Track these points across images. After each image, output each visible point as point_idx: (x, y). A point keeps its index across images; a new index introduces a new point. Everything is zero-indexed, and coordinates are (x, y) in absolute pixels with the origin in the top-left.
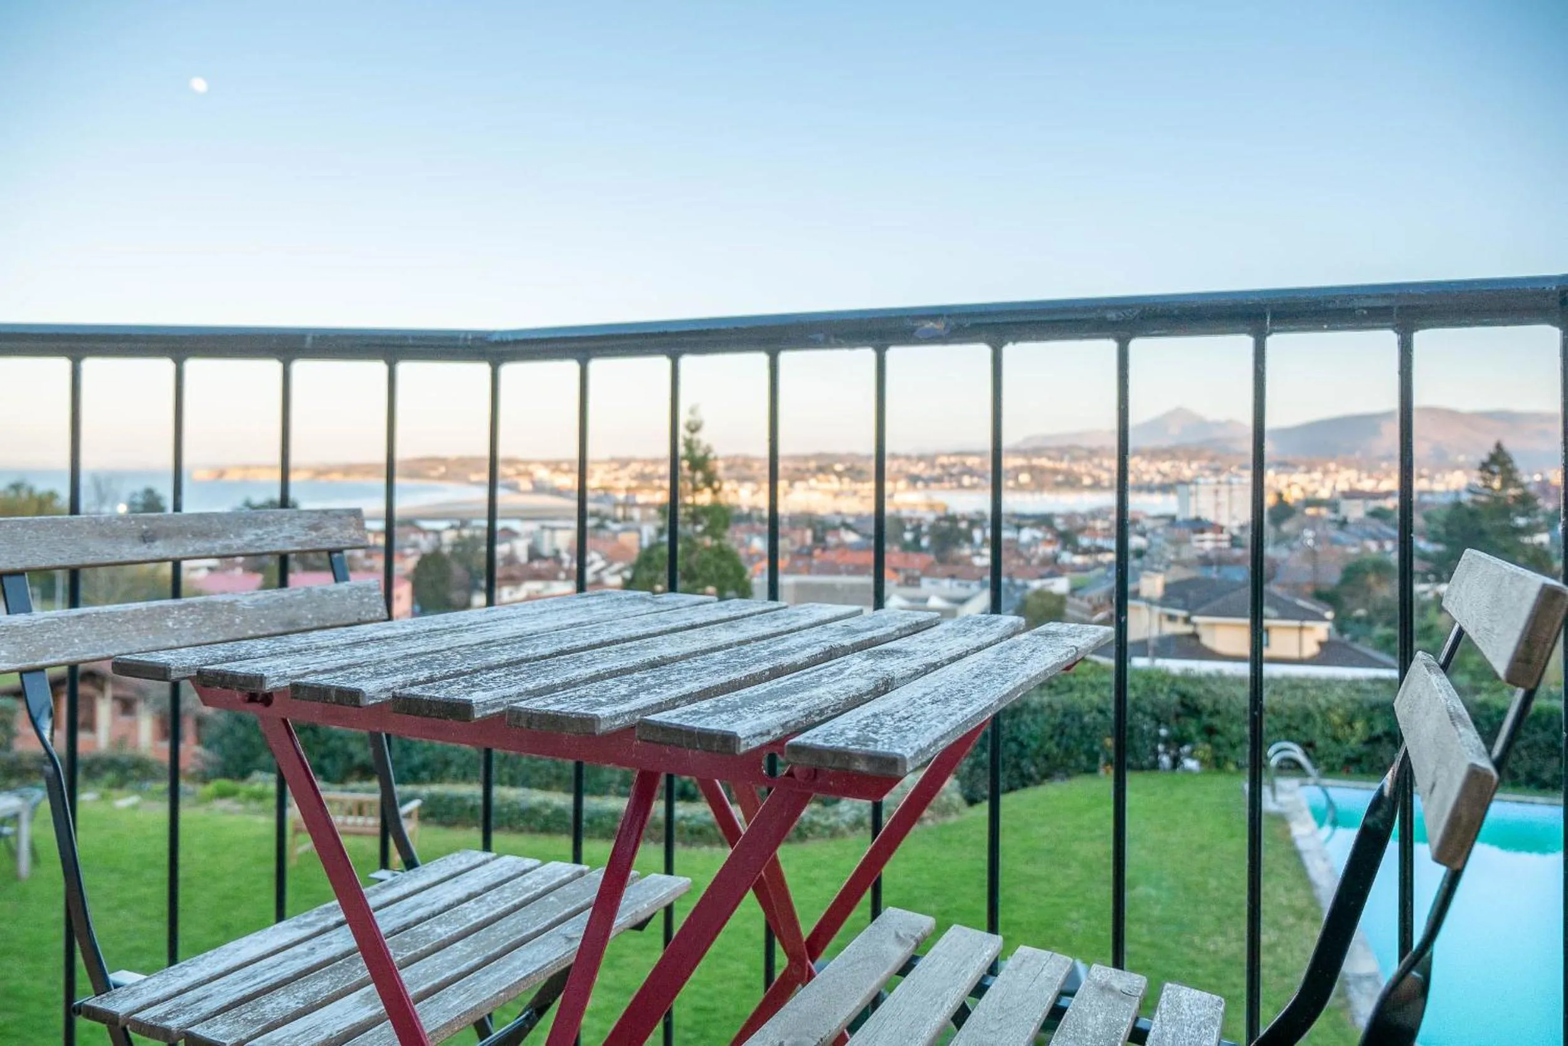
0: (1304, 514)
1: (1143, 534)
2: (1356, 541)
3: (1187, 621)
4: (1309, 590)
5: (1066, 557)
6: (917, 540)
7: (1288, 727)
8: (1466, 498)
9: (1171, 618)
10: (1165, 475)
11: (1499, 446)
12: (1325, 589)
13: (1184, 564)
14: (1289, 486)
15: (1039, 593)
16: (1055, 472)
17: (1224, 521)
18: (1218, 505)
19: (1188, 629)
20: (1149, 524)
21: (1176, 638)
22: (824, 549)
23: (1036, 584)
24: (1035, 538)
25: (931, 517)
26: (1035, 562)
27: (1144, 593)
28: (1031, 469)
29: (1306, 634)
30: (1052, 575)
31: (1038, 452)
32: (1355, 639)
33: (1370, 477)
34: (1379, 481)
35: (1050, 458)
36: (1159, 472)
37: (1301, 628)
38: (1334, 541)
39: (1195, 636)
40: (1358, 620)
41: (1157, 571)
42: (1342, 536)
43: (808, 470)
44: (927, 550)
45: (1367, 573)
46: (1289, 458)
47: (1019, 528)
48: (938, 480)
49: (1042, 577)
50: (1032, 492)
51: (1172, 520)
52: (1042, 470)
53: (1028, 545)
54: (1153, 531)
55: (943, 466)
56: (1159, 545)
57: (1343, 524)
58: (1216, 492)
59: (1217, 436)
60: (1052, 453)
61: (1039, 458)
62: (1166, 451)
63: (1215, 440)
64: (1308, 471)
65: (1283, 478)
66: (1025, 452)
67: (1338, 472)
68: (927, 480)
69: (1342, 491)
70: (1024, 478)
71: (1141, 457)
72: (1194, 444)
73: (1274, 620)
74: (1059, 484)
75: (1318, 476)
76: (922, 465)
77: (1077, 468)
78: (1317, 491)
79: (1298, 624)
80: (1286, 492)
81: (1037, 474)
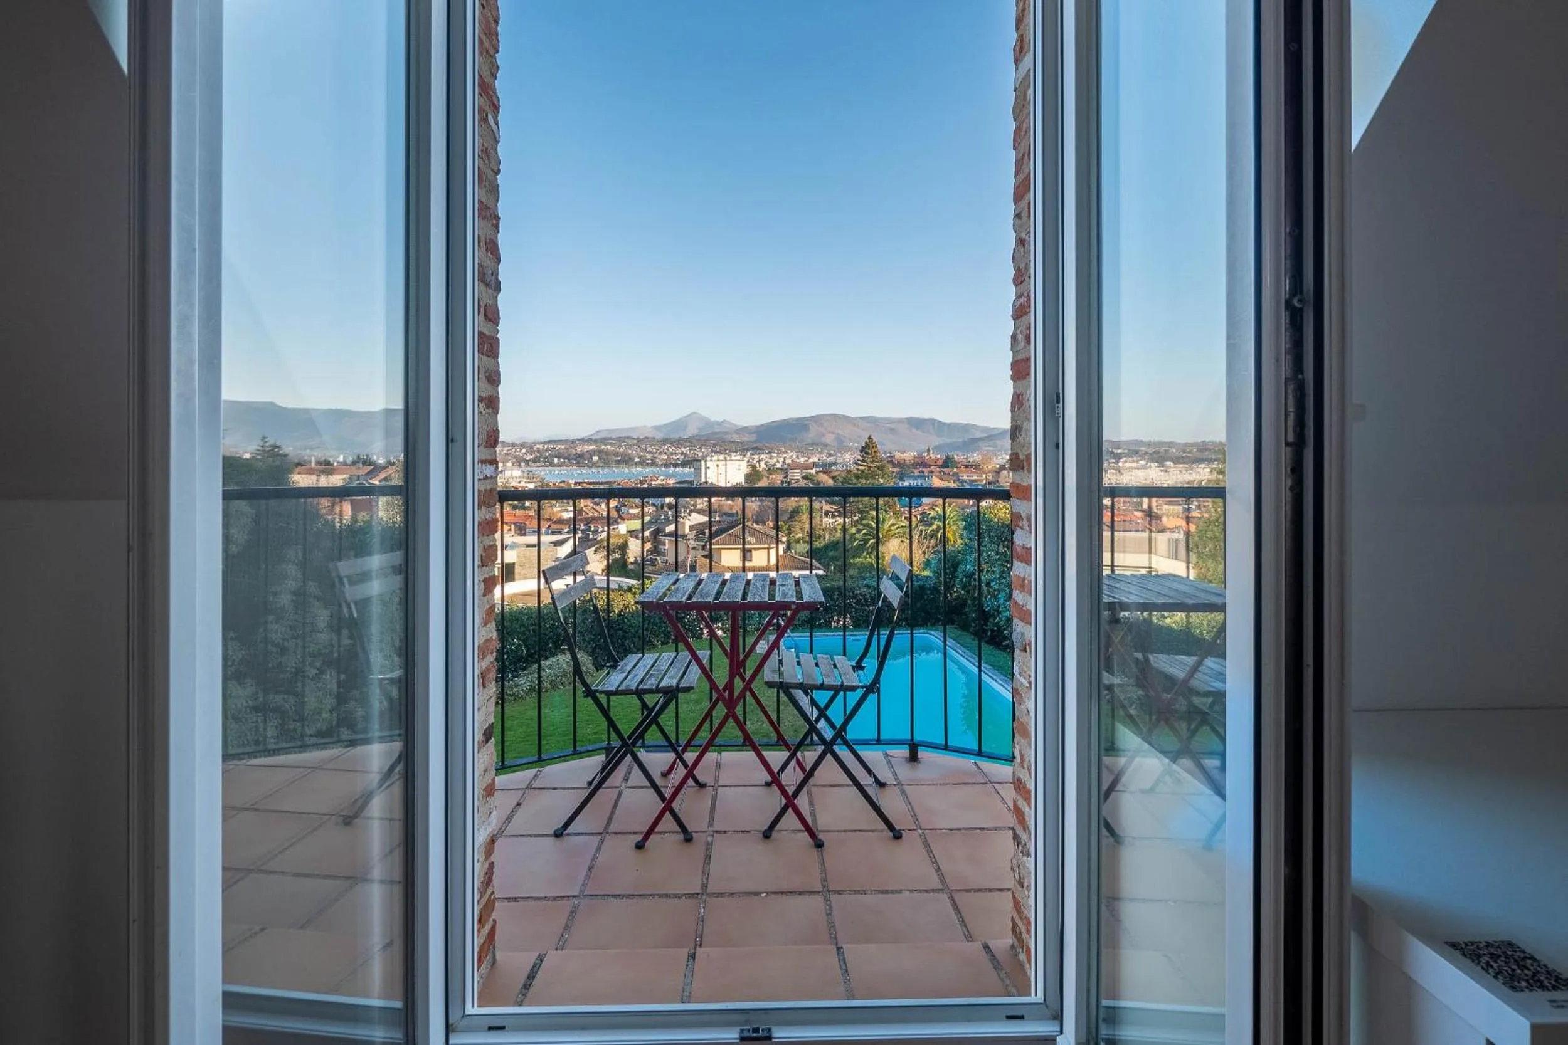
3: (705, 548)
4: (772, 524)
5: (624, 510)
8: (853, 467)
10: (685, 455)
11: (870, 438)
13: (699, 512)
14: (759, 461)
16: (616, 454)
25: (531, 486)
28: (600, 452)
29: (771, 551)
31: (604, 441)
32: (797, 553)
33: (803, 457)
34: (809, 458)
35: (611, 444)
36: (682, 454)
37: (769, 549)
40: (799, 541)
41: (684, 518)
44: (529, 509)
46: (759, 445)
48: (535, 461)
50: (601, 468)
51: (691, 482)
52: (607, 453)
55: (538, 451)
58: (718, 466)
59: (717, 430)
60: (614, 442)
61: (605, 445)
62: (686, 440)
63: (717, 433)
64: (770, 453)
65: (756, 457)
66: (596, 441)
67: (786, 452)
68: (528, 461)
69: (789, 465)
70: (595, 458)
71: (671, 444)
72: (703, 436)
73: (754, 544)
74: (618, 462)
75: (776, 455)
76: (524, 451)
77: (630, 452)
78: (775, 465)
79: (766, 546)
80: (757, 465)
81: (604, 457)
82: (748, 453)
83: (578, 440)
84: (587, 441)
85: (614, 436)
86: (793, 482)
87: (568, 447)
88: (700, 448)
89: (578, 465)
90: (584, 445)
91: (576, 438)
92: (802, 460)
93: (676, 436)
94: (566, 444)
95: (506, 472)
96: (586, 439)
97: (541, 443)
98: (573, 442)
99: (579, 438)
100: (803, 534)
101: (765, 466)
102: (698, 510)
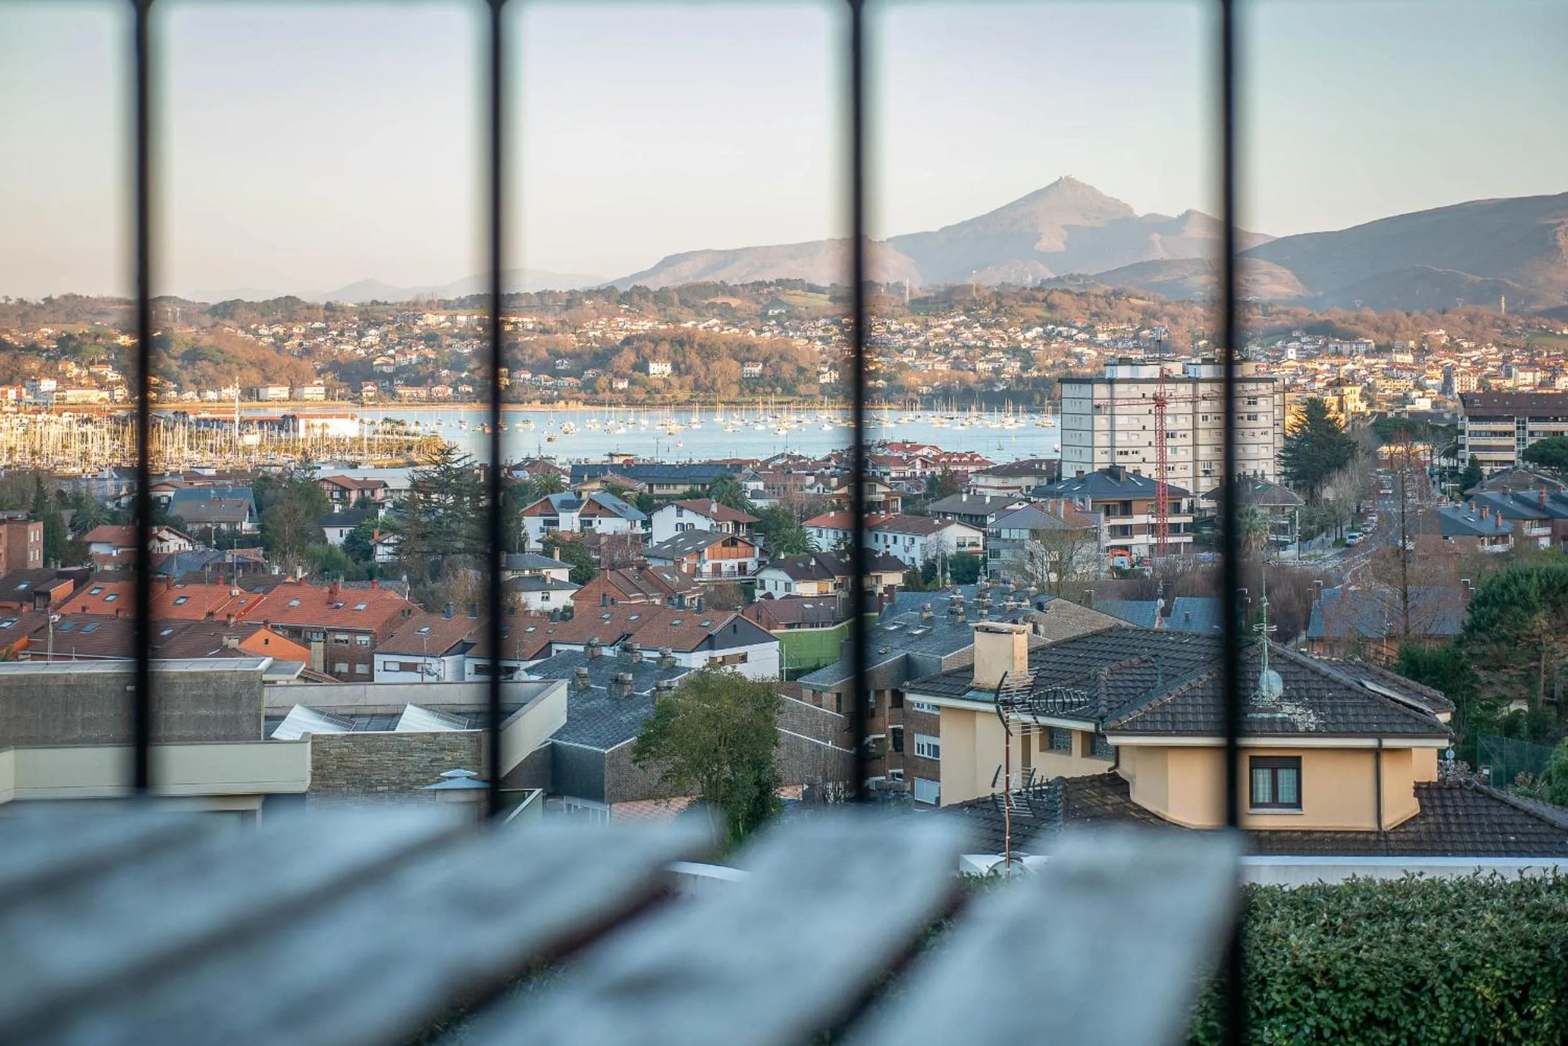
0: (1372, 454)
1: (975, 520)
2: (1505, 526)
3: (1093, 744)
4: (1391, 651)
5: (775, 582)
6: (359, 548)
7: (1371, 1019)
9: (1053, 740)
10: (1028, 359)
12: (1430, 647)
13: (1084, 596)
14: (1337, 384)
15: (701, 684)
16: (744, 353)
17: (1180, 478)
18: (1164, 435)
19: (1100, 767)
20: (990, 488)
21: (1069, 786)
22: (82, 581)
23: (697, 660)
24: (689, 533)
25: (400, 480)
26: (691, 598)
27: (986, 675)
28: (679, 346)
29: (1388, 766)
30: (739, 634)
31: (696, 296)
32: (1505, 778)
33: (1531, 365)
34: (1555, 371)
35: (728, 315)
36: (1014, 351)
37: (1377, 753)
38: (1449, 526)
39: (1116, 784)
40: (1511, 727)
41: (1013, 616)
42: (1467, 513)
43: (33, 348)
44: (388, 572)
45: (1530, 609)
46: (1336, 314)
47: (647, 506)
48: (417, 377)
49: (710, 642)
50: (682, 406)
51: (1051, 472)
52: (708, 350)
53: (673, 551)
54: (1001, 506)
55: (431, 338)
56: (1019, 545)
57: (1471, 478)
58: (1160, 402)
59: (1161, 254)
60: (734, 302)
61: (699, 314)
62: (1028, 296)
63: (1156, 266)
64: (1382, 350)
65: (1323, 366)
66: (661, 298)
67: (1454, 347)
68: (390, 377)
69: (1465, 398)
70: (659, 369)
71: (967, 311)
72: (1101, 278)
73: (1308, 734)
74: (751, 385)
75: (1409, 359)
76: (372, 337)
77: (800, 343)
78: (1405, 399)
79: (1371, 743)
80: (1331, 400)
81: (694, 359)
82: (1292, 353)
83: (590, 294)
84: (626, 297)
85: (732, 276)
86: (1486, 470)
87: (550, 321)
88: (1090, 329)
89: (592, 396)
90: (612, 317)
91: (579, 286)
92: (1526, 380)
93: (990, 278)
94: (544, 309)
95: (302, 423)
96: (623, 289)
97: (445, 305)
98: (572, 300)
99: (593, 285)
100: (1531, 702)
101: (1363, 407)
102: (1080, 586)
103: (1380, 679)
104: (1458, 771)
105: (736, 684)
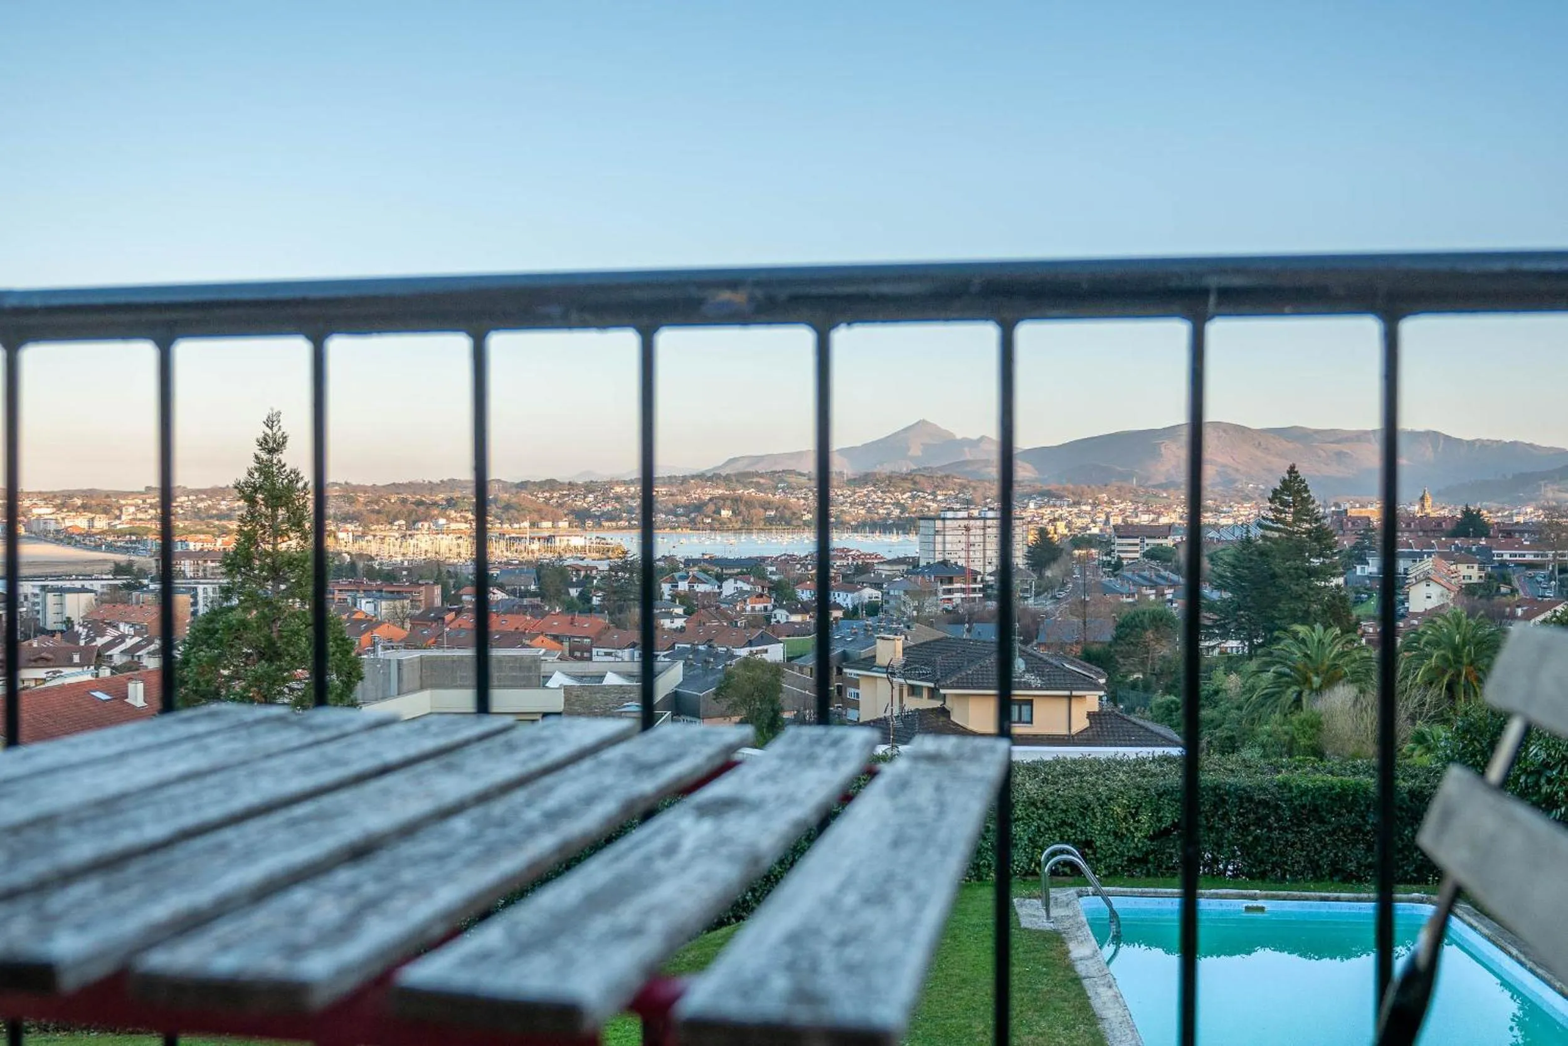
0: (1071, 555)
1: (878, 586)
2: (1133, 589)
3: (933, 693)
4: (1078, 649)
5: (781, 615)
6: (585, 598)
7: (1063, 823)
8: (1256, 533)
9: (914, 691)
10: (903, 508)
11: (1292, 470)
12: (1096, 648)
13: (929, 622)
14: (1054, 520)
15: (746, 663)
16: (766, 505)
17: (977, 566)
18: (970, 545)
19: (937, 704)
20: (885, 570)
21: (922, 713)
22: (459, 612)
23: (744, 652)
24: (741, 592)
25: (604, 566)
26: (741, 623)
27: (882, 659)
28: (736, 502)
29: (1074, 702)
30: (764, 640)
31: (743, 478)
32: (1130, 710)
33: (1148, 512)
34: (1159, 514)
35: (759, 487)
36: (897, 504)
37: (1070, 698)
38: (1106, 589)
39: (944, 712)
40: (1134, 686)
41: (896, 632)
42: (1116, 583)
43: (435, 504)
44: (600, 609)
45: (1145, 629)
46: (1053, 486)
47: (720, 579)
48: (611, 517)
49: (750, 643)
50: (737, 531)
51: (914, 563)
52: (749, 504)
53: (732, 600)
54: (890, 579)
55: (618, 498)
56: (897, 597)
57: (1117, 567)
58: (967, 529)
59: (969, 457)
60: (762, 481)
61: (745, 487)
62: (904, 478)
63: (966, 463)
64: (1076, 504)
65: (1047, 511)
66: (727, 478)
67: (1111, 503)
68: (599, 517)
69: (1116, 528)
70: (726, 513)
71: (874, 485)
72: (940, 469)
73: (1037, 689)
74: (770, 521)
75: (1088, 508)
76: (591, 498)
77: (793, 500)
78: (1086, 528)
79: (1067, 693)
80: (1050, 528)
81: (743, 508)
82: (1032, 505)
83: (693, 477)
84: (710, 479)
85: (761, 468)
86: (1125, 562)
87: (674, 490)
88: (934, 494)
89: (694, 525)
90: (703, 488)
91: (687, 474)
92: (1145, 519)
93: (886, 468)
94: (672, 484)
95: (557, 539)
96: (709, 475)
97: (625, 483)
98: (685, 480)
99: (694, 473)
100: (1144, 674)
101: (1066, 531)
102: (927, 618)
103: (1072, 663)
104: (1108, 707)
105: (763, 664)
